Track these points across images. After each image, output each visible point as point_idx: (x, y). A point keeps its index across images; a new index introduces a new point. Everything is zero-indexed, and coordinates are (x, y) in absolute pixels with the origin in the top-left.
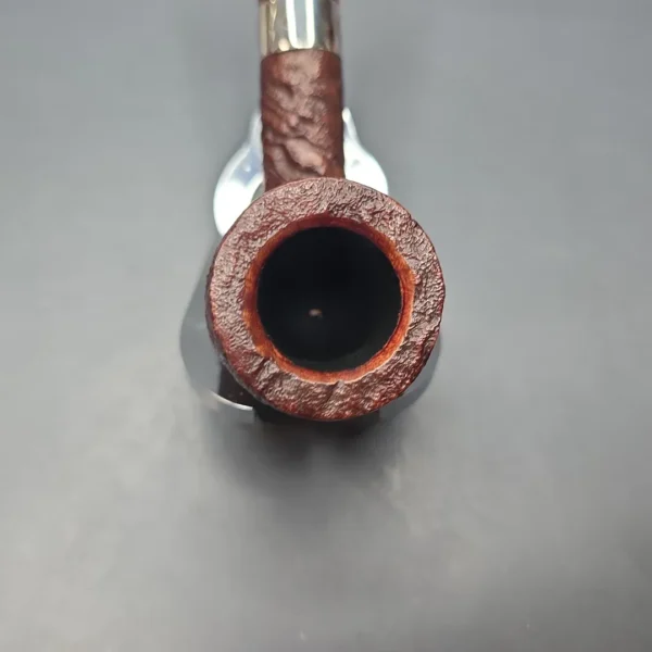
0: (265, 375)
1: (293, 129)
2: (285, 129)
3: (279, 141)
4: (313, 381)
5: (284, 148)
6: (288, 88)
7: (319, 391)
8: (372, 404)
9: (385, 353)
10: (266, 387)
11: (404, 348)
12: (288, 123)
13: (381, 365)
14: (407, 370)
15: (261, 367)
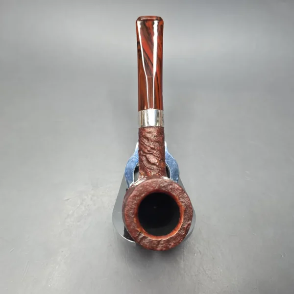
0: (140, 237)
1: (149, 151)
2: (146, 151)
3: (144, 154)
4: (154, 239)
5: (145, 156)
6: (148, 139)
7: (155, 242)
8: (171, 246)
9: (176, 231)
10: (140, 241)
11: (181, 229)
12: (147, 149)
13: (174, 234)
14: (182, 236)
15: (139, 235)
